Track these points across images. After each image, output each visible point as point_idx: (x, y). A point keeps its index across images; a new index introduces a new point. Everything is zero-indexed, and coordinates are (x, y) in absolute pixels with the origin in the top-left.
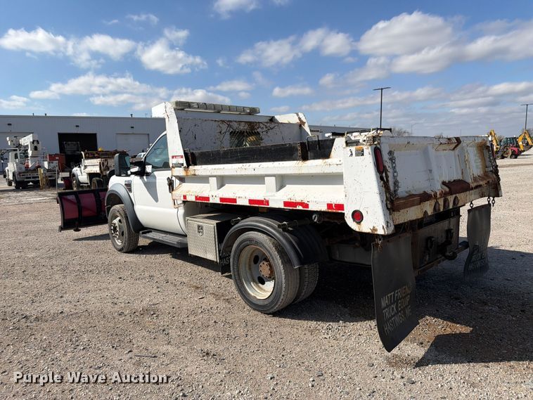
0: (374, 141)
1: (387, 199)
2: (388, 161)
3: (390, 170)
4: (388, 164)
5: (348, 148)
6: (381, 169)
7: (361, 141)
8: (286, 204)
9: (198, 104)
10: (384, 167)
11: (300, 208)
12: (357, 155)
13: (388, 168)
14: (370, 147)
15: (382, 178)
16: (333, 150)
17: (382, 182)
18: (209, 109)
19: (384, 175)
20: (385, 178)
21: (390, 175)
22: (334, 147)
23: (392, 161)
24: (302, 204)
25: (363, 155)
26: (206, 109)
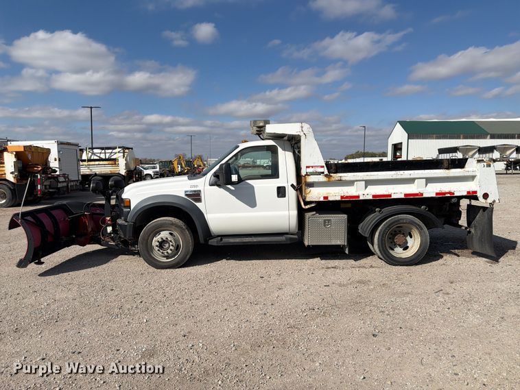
8: (437, 194)
11: (449, 195)
16: (467, 164)
24: (450, 193)
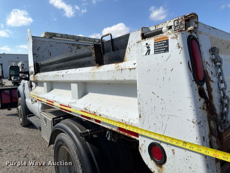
0: (186, 27)
1: (211, 133)
2: (210, 63)
3: (214, 79)
4: (210, 69)
5: (144, 42)
6: (201, 77)
7: (164, 29)
9: (61, 35)
10: (205, 73)
12: (157, 51)
13: (210, 75)
14: (179, 36)
15: (201, 93)
16: (127, 50)
17: (203, 100)
18: (69, 39)
19: (205, 86)
20: (206, 92)
21: (214, 86)
22: (128, 46)
23: (215, 63)
25: (167, 50)
26: (68, 38)
